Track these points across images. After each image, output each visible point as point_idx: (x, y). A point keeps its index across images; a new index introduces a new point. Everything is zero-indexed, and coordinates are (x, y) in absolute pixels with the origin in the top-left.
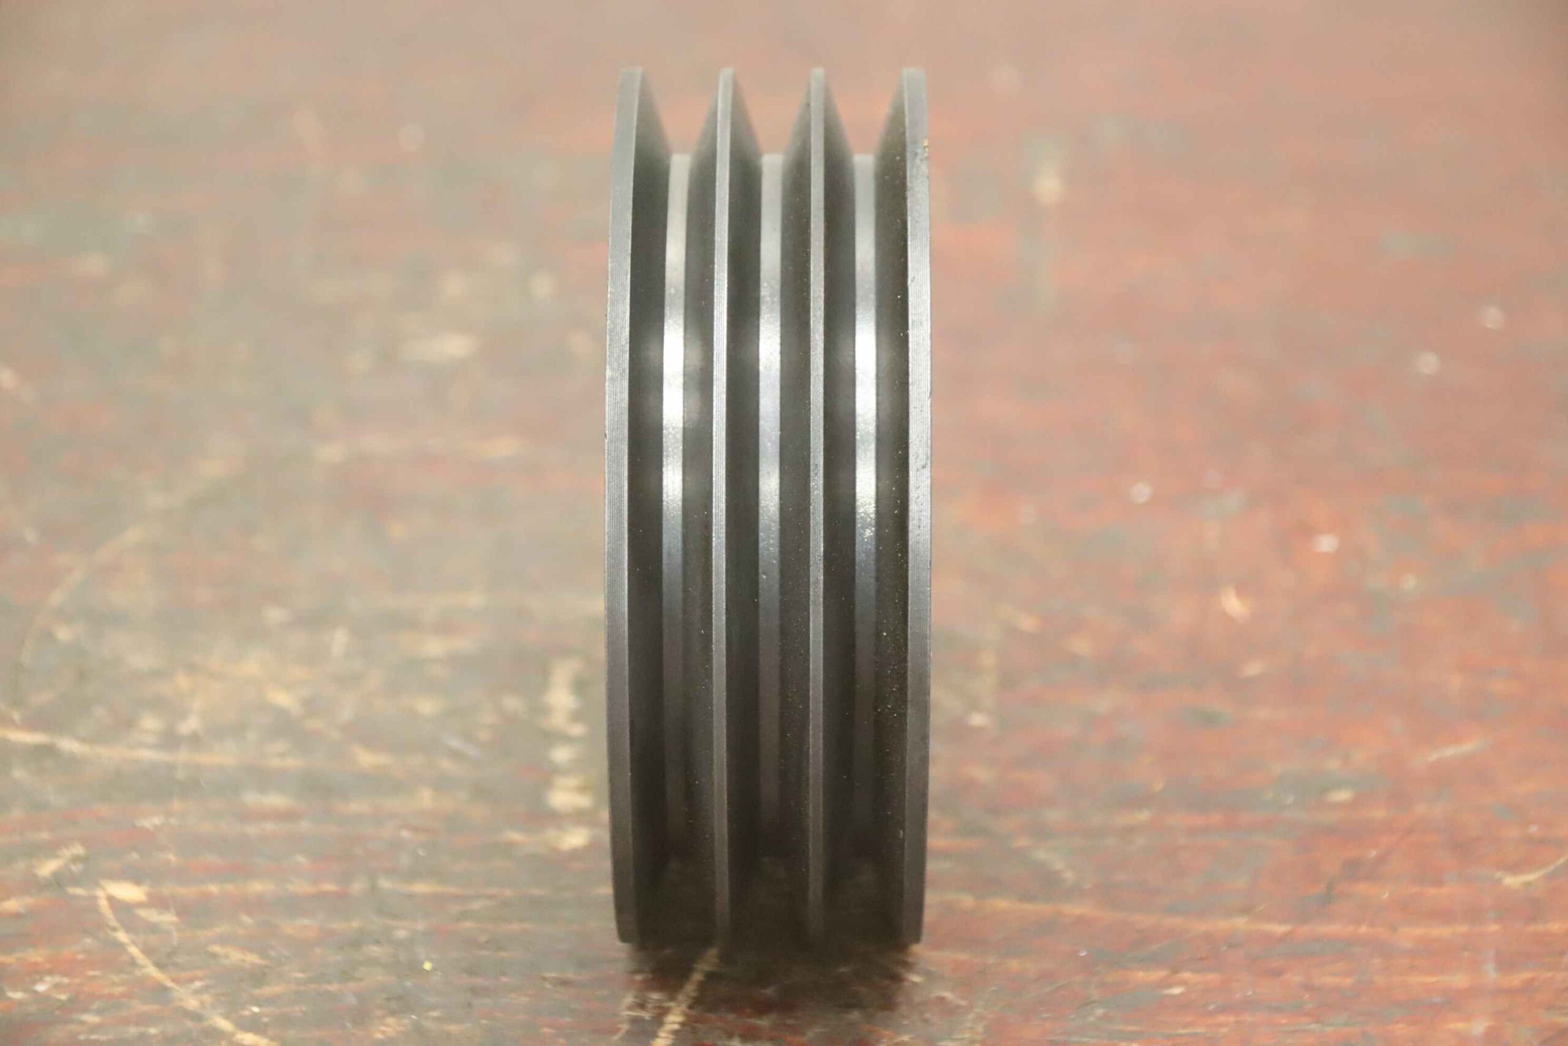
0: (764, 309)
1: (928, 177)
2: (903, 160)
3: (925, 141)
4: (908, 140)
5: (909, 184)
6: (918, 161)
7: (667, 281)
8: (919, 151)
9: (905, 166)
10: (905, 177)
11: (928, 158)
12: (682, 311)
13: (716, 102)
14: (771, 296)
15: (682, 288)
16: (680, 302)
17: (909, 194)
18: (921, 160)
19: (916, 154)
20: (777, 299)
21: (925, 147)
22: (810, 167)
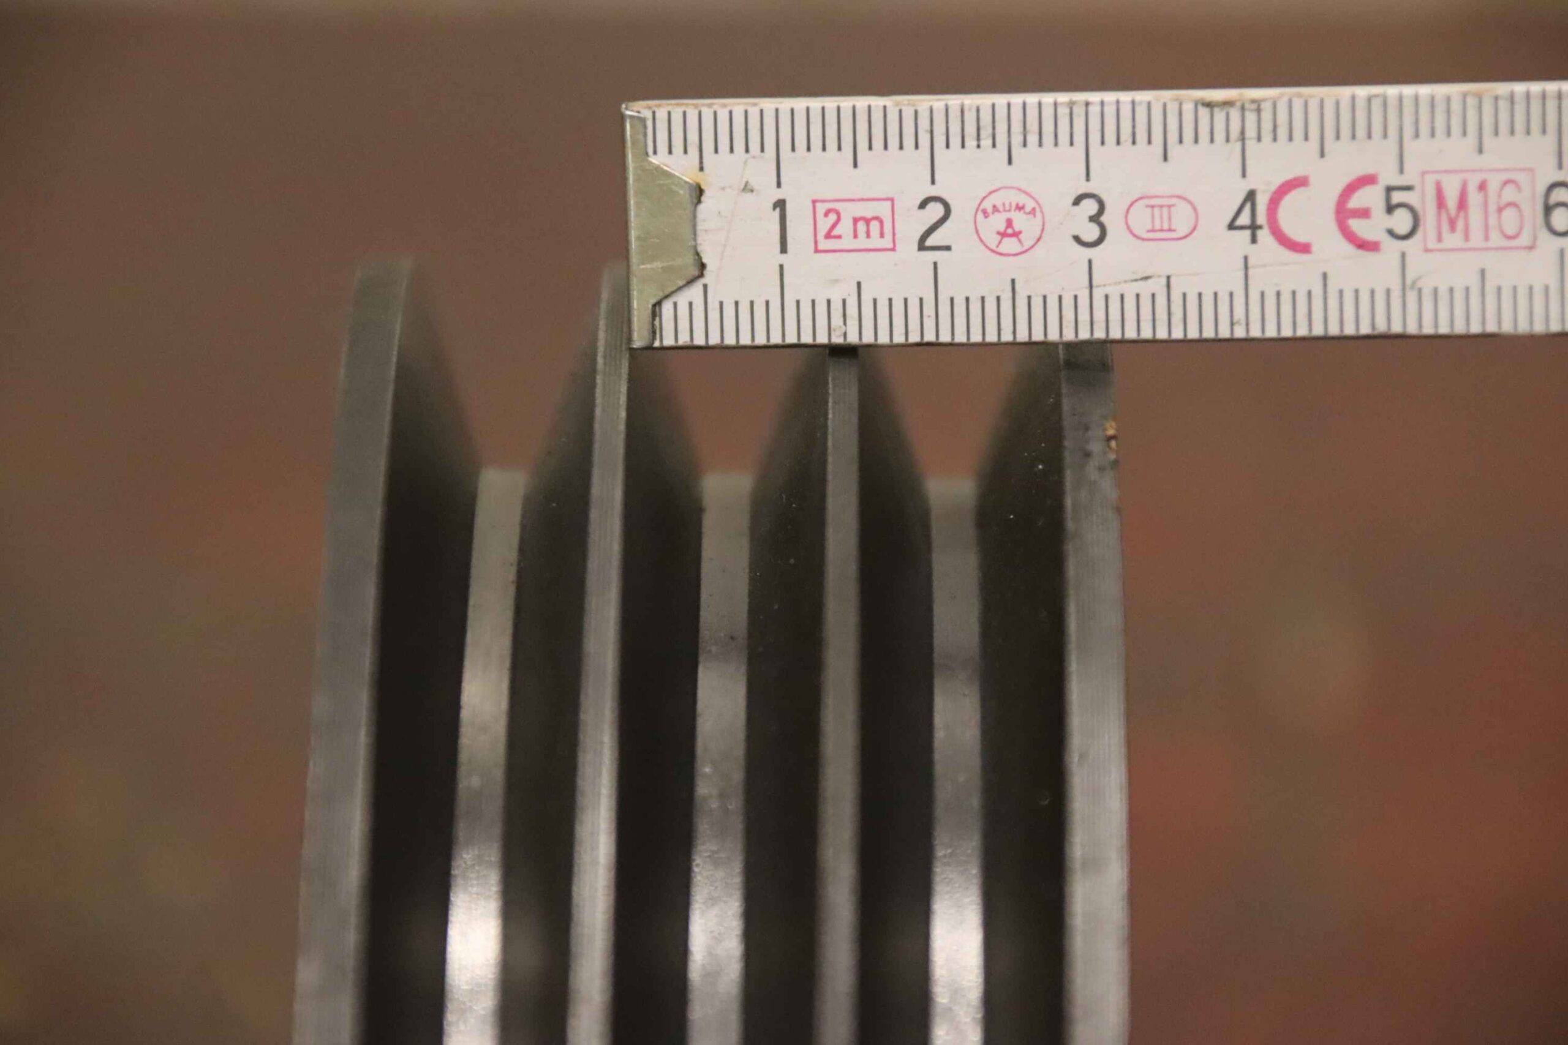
0: (703, 827)
1: (1118, 510)
2: (1056, 468)
3: (1108, 425)
4: (1067, 422)
5: (1070, 525)
6: (1091, 471)
7: (464, 757)
8: (1095, 447)
9: (1060, 483)
10: (1058, 508)
11: (1115, 464)
12: (497, 830)
13: (595, 339)
14: (722, 796)
15: (498, 774)
16: (494, 806)
17: (1070, 548)
18: (1101, 469)
19: (1088, 455)
20: (736, 804)
21: (1110, 438)
22: (823, 480)
